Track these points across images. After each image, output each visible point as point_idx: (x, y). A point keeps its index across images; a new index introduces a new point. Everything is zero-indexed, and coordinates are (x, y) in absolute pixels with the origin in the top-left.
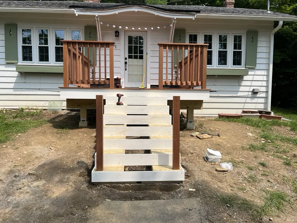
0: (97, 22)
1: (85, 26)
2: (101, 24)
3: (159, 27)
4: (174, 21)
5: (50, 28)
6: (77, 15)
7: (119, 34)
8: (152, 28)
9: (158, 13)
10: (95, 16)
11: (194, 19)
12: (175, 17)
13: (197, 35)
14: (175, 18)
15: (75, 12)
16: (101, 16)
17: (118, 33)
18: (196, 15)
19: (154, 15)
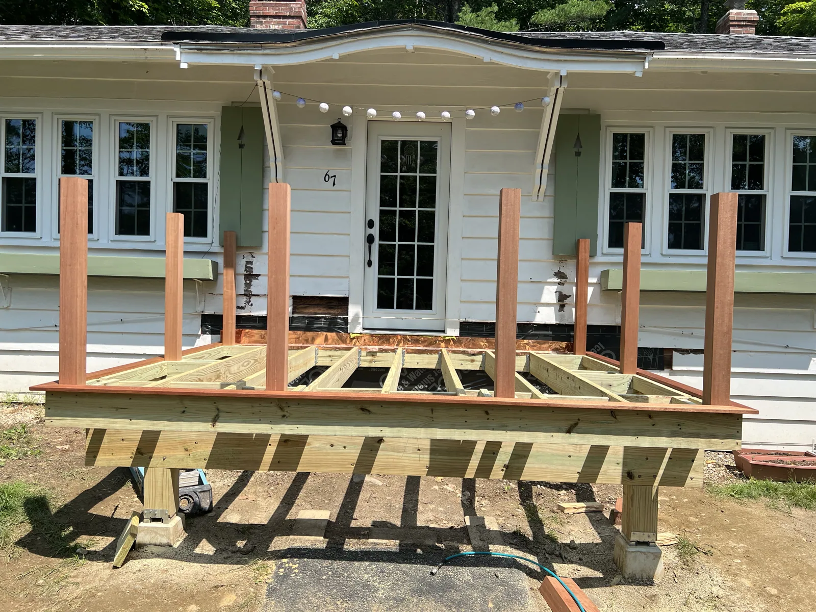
0: (261, 90)
1: (223, 108)
2: (275, 100)
3: (496, 109)
4: (557, 85)
5: (99, 115)
6: (184, 66)
7: (349, 133)
8: (471, 113)
9: (496, 54)
10: (251, 69)
11: (639, 74)
12: (564, 70)
13: (643, 135)
14: (563, 73)
15: (178, 54)
16: (276, 67)
17: (344, 129)
18: (649, 58)
19: (480, 61)
